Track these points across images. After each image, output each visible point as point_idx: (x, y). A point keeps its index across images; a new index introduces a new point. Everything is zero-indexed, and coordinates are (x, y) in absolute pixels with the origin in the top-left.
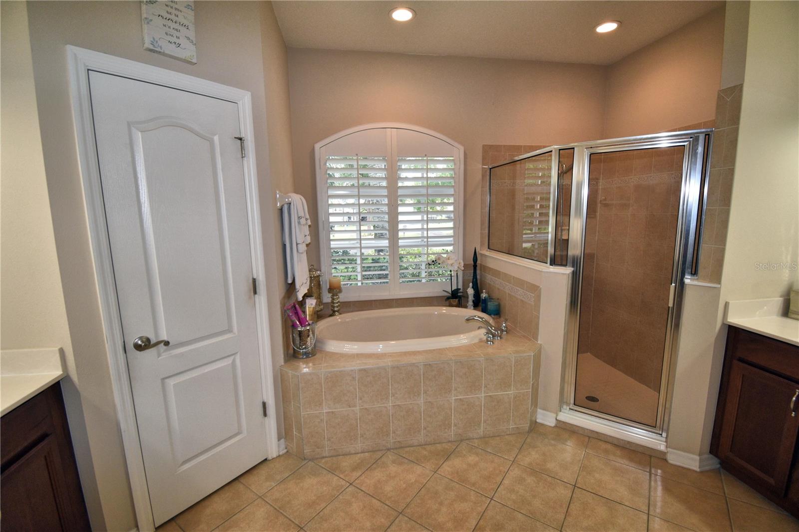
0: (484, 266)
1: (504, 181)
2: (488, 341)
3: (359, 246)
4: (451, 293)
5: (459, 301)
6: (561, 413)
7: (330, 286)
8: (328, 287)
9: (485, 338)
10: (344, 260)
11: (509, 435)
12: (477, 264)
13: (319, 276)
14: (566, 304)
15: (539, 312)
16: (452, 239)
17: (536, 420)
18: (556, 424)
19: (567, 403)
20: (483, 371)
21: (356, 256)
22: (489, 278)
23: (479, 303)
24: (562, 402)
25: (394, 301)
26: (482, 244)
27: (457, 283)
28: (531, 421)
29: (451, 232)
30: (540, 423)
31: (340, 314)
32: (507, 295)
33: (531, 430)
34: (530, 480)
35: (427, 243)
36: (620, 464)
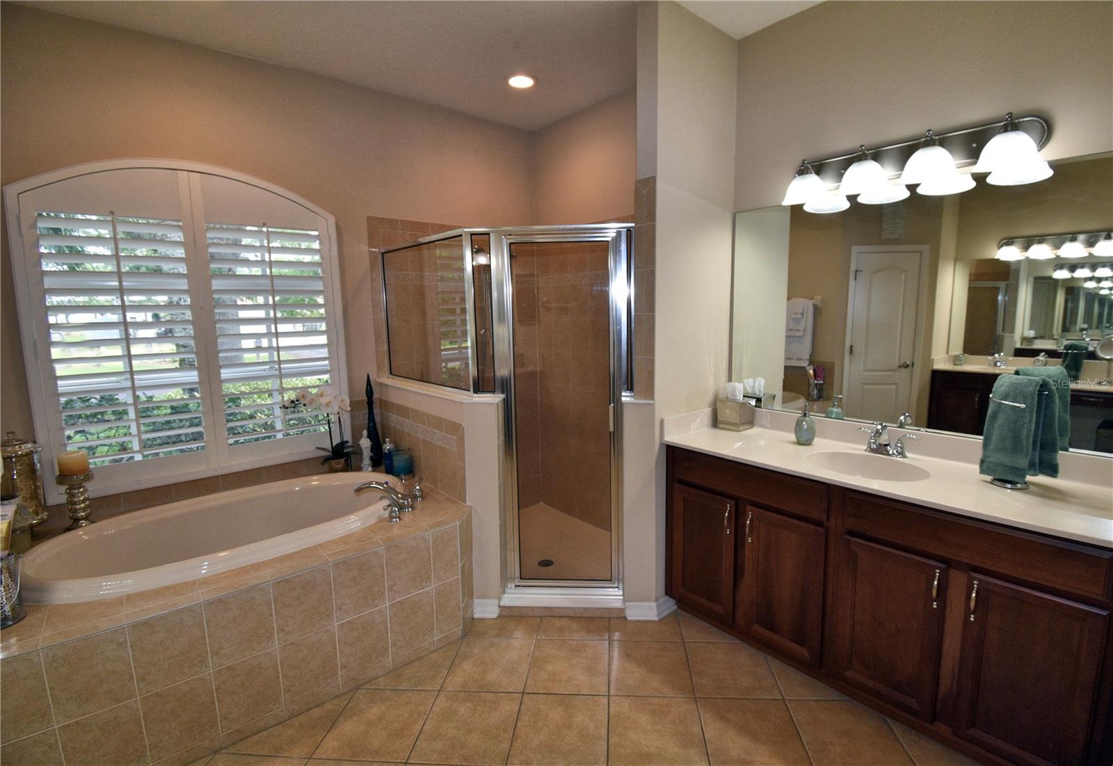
0: (384, 401)
1: (406, 272)
2: (391, 517)
3: (129, 384)
4: (331, 450)
5: (346, 461)
6: (505, 595)
7: (60, 471)
8: (58, 473)
9: (386, 514)
10: (103, 414)
11: (435, 651)
12: (373, 399)
13: (30, 454)
14: (499, 444)
15: (464, 462)
16: (327, 362)
17: (473, 615)
18: (500, 613)
19: (511, 578)
20: (385, 566)
21: (125, 404)
22: (395, 420)
23: (381, 461)
24: (505, 579)
25: (220, 478)
26: (379, 368)
27: (341, 432)
28: (465, 619)
29: (324, 353)
30: (477, 619)
31: (93, 522)
32: (421, 442)
33: (465, 634)
34: (464, 709)
35: (280, 372)
36: (576, 642)
